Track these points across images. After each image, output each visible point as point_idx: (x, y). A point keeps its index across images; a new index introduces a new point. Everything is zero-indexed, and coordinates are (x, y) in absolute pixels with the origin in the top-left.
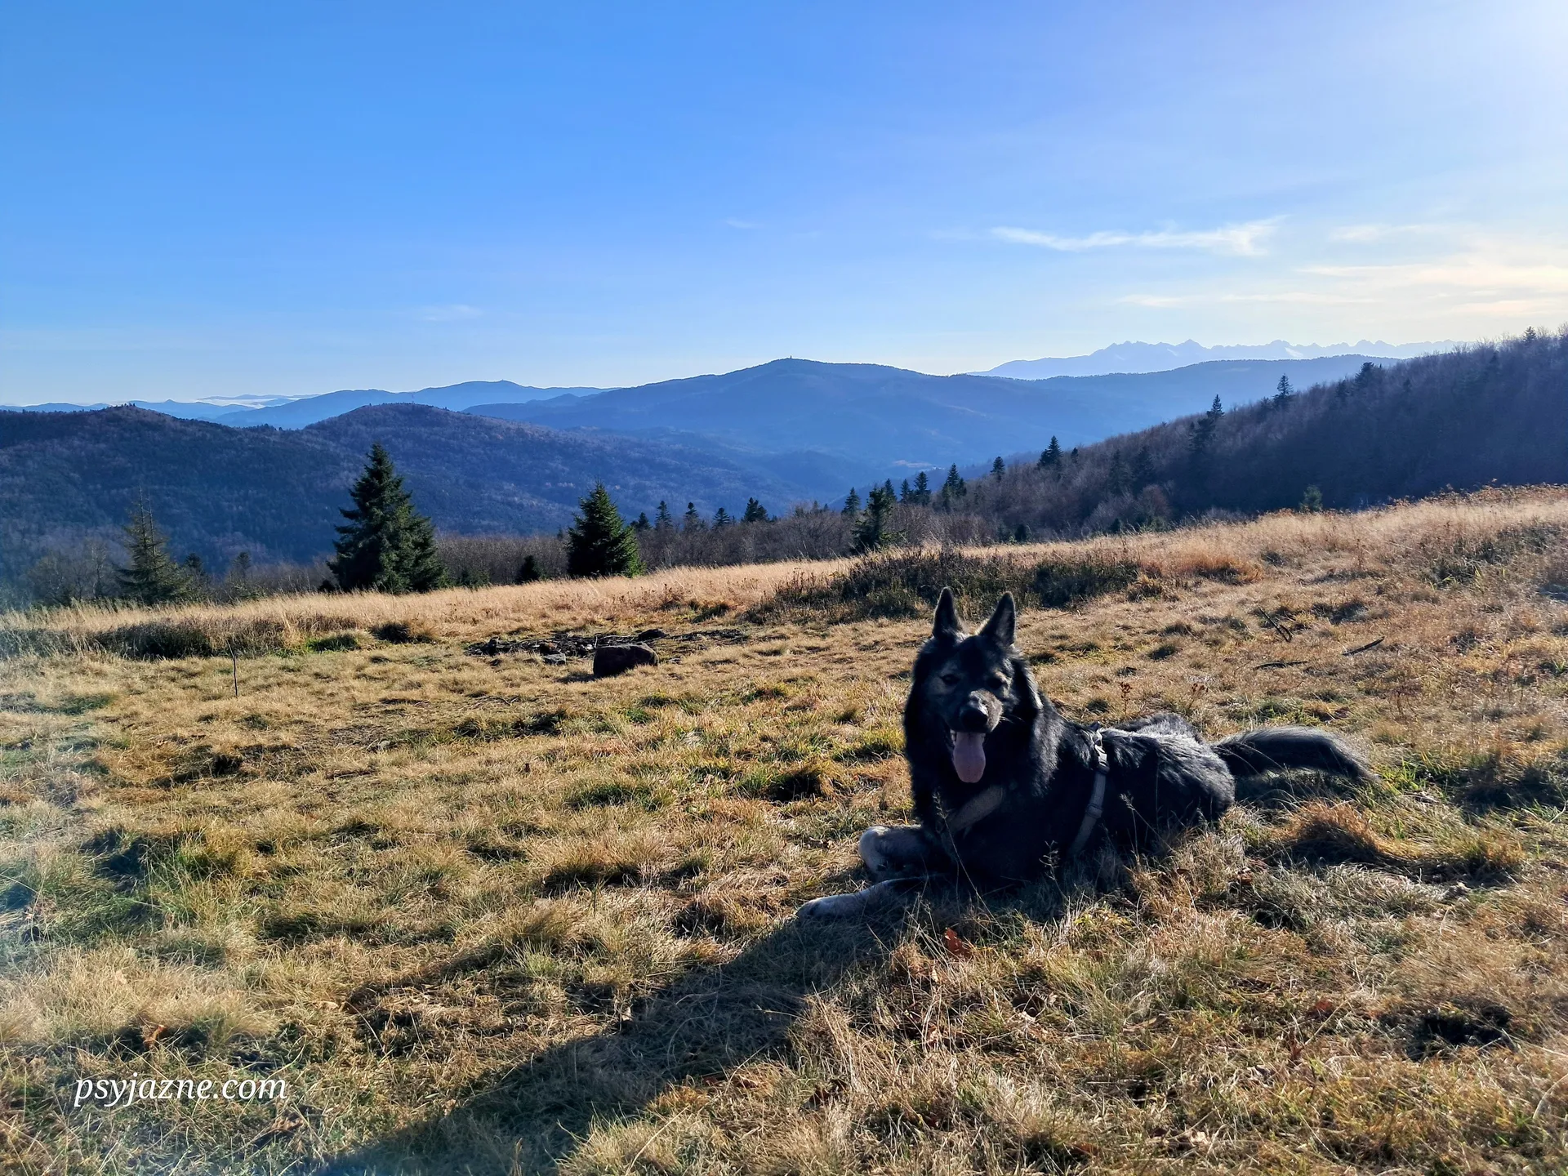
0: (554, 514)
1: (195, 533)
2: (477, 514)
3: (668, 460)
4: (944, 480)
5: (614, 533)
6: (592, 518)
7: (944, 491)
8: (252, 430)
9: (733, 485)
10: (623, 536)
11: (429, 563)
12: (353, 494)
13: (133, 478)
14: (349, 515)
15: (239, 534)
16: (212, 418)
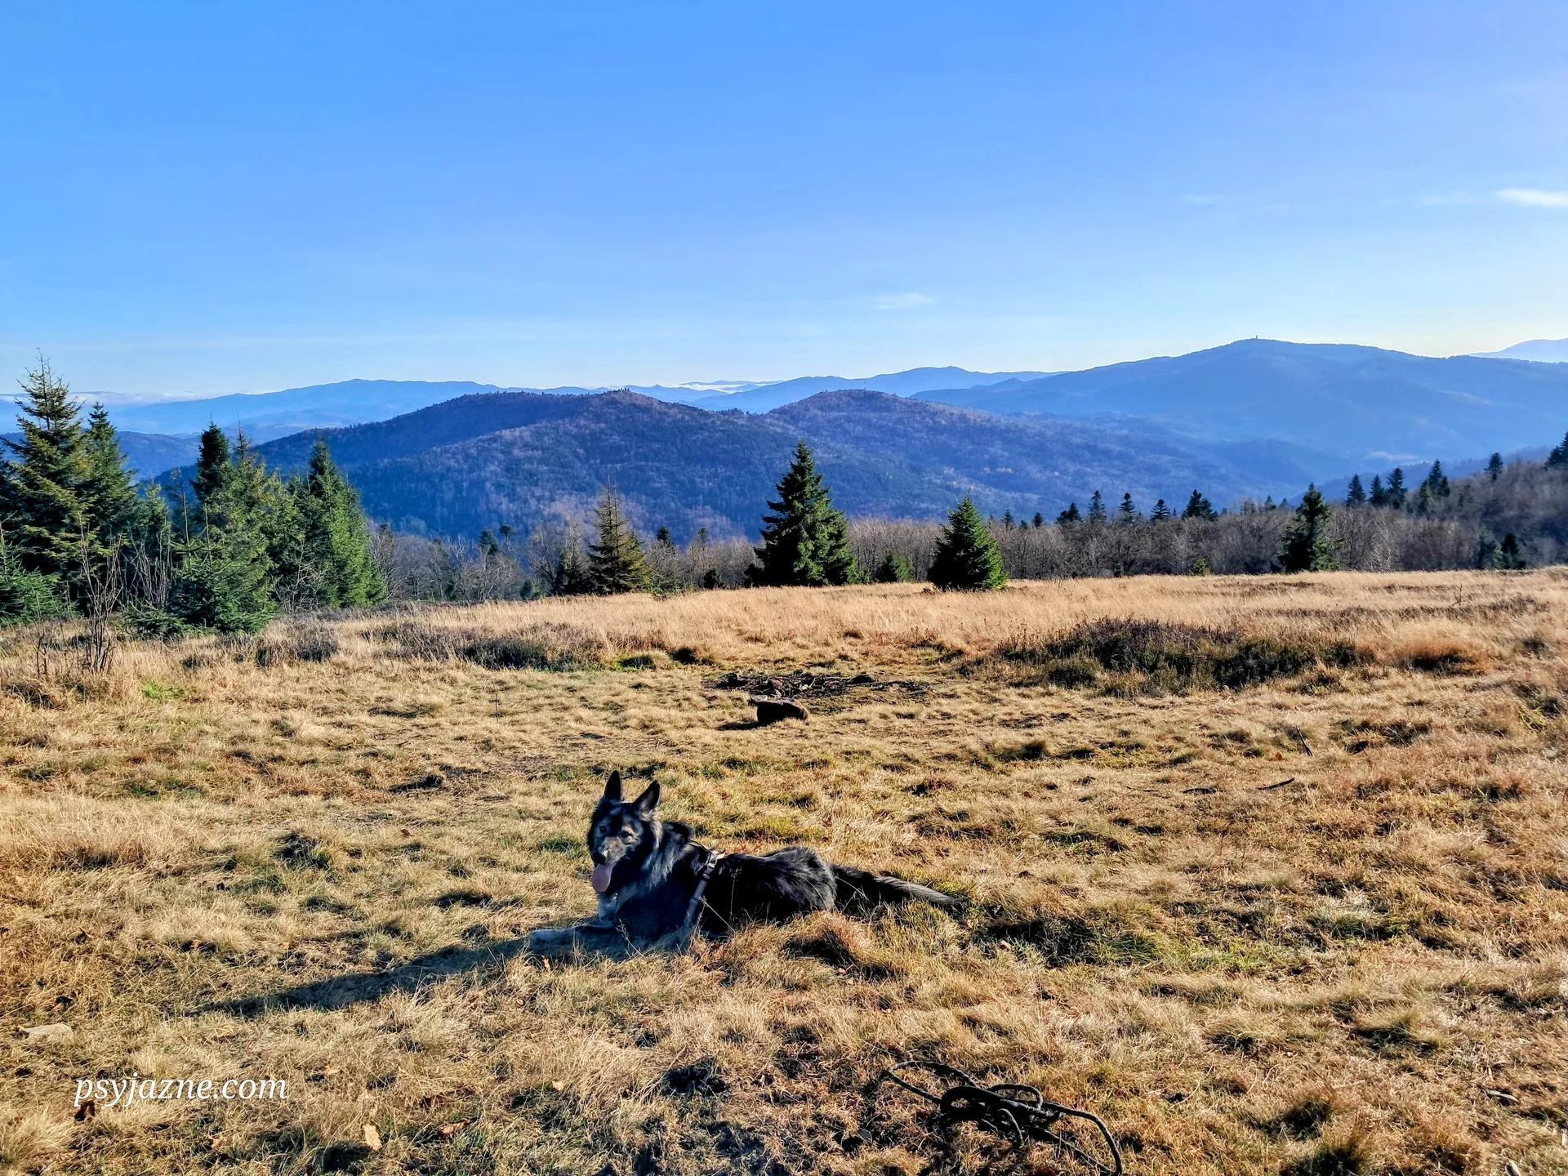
0: (990, 500)
1: (673, 505)
2: (917, 496)
3: (1111, 447)
4: (1425, 477)
5: (978, 544)
6: (958, 529)
7: (1423, 490)
8: (723, 413)
9: (1181, 474)
10: (986, 548)
11: (842, 553)
12: (779, 488)
13: (626, 454)
14: (773, 506)
15: (708, 507)
16: (690, 401)
